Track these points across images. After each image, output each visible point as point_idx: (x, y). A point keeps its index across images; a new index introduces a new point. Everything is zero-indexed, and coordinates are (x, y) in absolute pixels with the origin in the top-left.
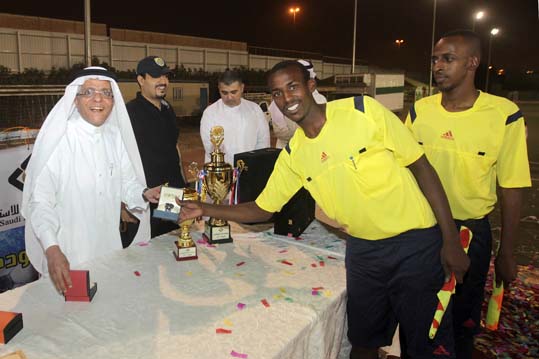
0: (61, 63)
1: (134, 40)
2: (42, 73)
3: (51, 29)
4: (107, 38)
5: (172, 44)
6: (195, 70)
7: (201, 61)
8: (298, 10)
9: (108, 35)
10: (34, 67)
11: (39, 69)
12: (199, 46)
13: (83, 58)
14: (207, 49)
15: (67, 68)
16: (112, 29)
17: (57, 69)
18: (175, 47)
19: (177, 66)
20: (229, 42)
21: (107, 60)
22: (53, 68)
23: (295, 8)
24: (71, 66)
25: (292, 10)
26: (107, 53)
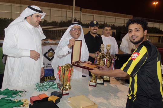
0: (64, 20)
1: (90, 13)
2: (57, 23)
3: (61, 8)
4: (80, 12)
5: (104, 15)
6: (111, 25)
7: (114, 22)
8: (157, 3)
9: (81, 11)
10: (55, 21)
11: (56, 21)
12: (114, 16)
13: (71, 18)
14: (117, 17)
15: (66, 21)
16: (82, 9)
17: (62, 22)
18: (104, 16)
19: (104, 23)
20: (126, 15)
21: (79, 20)
22: (61, 21)
23: (156, 2)
24: (67, 21)
25: (154, 3)
26: (80, 17)
